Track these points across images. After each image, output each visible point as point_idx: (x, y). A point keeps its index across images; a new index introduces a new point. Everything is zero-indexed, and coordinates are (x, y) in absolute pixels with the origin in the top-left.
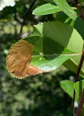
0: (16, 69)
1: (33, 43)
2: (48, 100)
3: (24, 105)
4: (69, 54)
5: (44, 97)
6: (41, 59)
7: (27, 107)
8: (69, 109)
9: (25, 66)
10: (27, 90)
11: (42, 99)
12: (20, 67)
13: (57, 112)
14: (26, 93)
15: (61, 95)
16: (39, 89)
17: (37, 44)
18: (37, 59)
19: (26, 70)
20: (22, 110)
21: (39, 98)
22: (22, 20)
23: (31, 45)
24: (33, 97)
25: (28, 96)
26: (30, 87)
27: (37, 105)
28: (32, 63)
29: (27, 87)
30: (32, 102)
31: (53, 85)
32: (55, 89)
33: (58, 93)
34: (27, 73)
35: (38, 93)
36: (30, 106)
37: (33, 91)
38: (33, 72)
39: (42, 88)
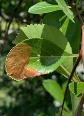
0: (15, 72)
1: (32, 46)
2: (29, 98)
3: (5, 103)
4: (65, 56)
5: (25, 95)
6: (38, 60)
7: (8, 105)
8: (50, 109)
9: (23, 69)
10: (9, 87)
11: (23, 97)
12: (18, 69)
13: (38, 111)
14: (8, 90)
15: (43, 93)
16: (21, 86)
17: (35, 47)
18: (35, 61)
19: (24, 72)
20: (2, 107)
21: (21, 96)
22: (7, 17)
23: (30, 47)
24: (14, 95)
25: (10, 94)
26: (11, 85)
27: (18, 103)
28: (29, 65)
29: (9, 84)
30: (13, 100)
31: (36, 84)
32: (37, 87)
33: (40, 92)
34: (25, 75)
35: (20, 90)
36: (11, 104)
37: (15, 89)
38: (31, 74)
39: (24, 86)
